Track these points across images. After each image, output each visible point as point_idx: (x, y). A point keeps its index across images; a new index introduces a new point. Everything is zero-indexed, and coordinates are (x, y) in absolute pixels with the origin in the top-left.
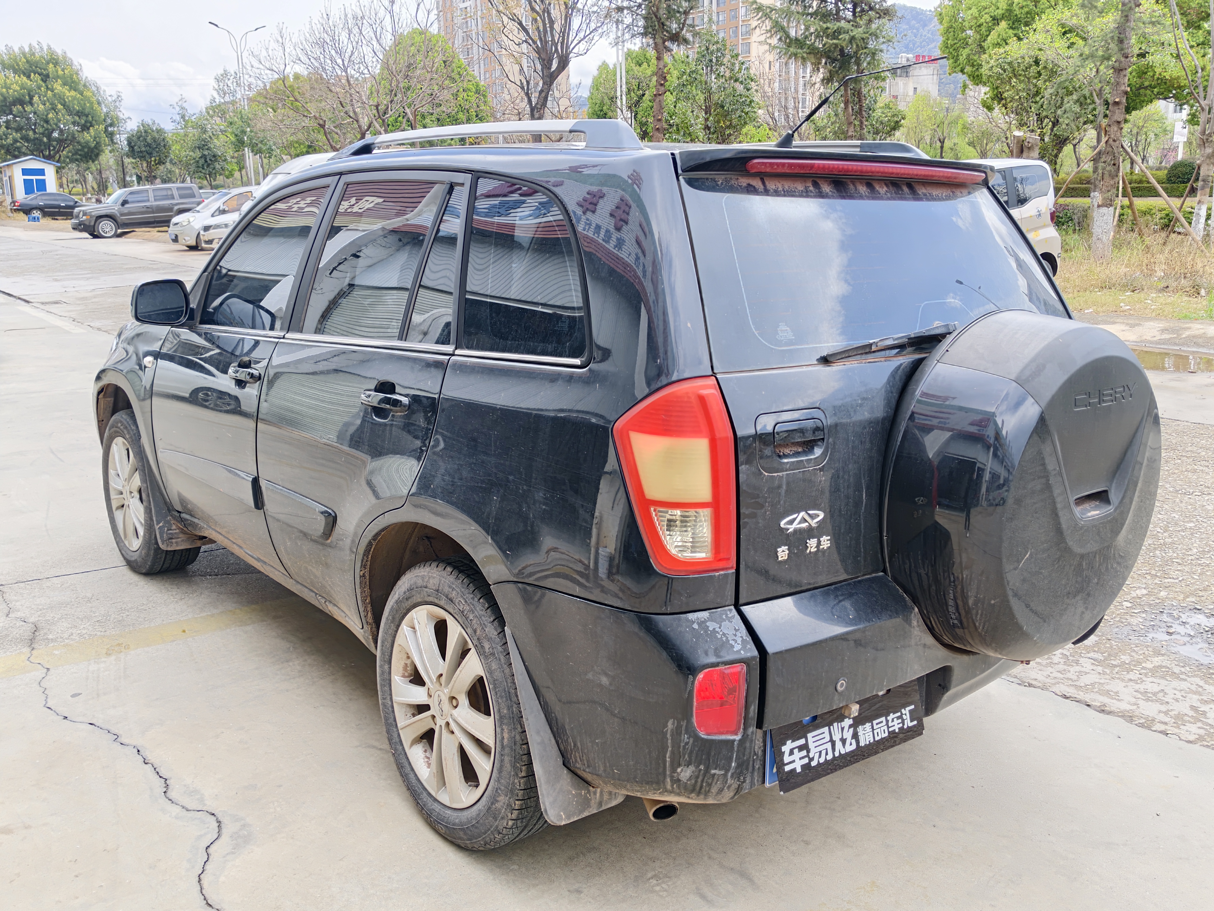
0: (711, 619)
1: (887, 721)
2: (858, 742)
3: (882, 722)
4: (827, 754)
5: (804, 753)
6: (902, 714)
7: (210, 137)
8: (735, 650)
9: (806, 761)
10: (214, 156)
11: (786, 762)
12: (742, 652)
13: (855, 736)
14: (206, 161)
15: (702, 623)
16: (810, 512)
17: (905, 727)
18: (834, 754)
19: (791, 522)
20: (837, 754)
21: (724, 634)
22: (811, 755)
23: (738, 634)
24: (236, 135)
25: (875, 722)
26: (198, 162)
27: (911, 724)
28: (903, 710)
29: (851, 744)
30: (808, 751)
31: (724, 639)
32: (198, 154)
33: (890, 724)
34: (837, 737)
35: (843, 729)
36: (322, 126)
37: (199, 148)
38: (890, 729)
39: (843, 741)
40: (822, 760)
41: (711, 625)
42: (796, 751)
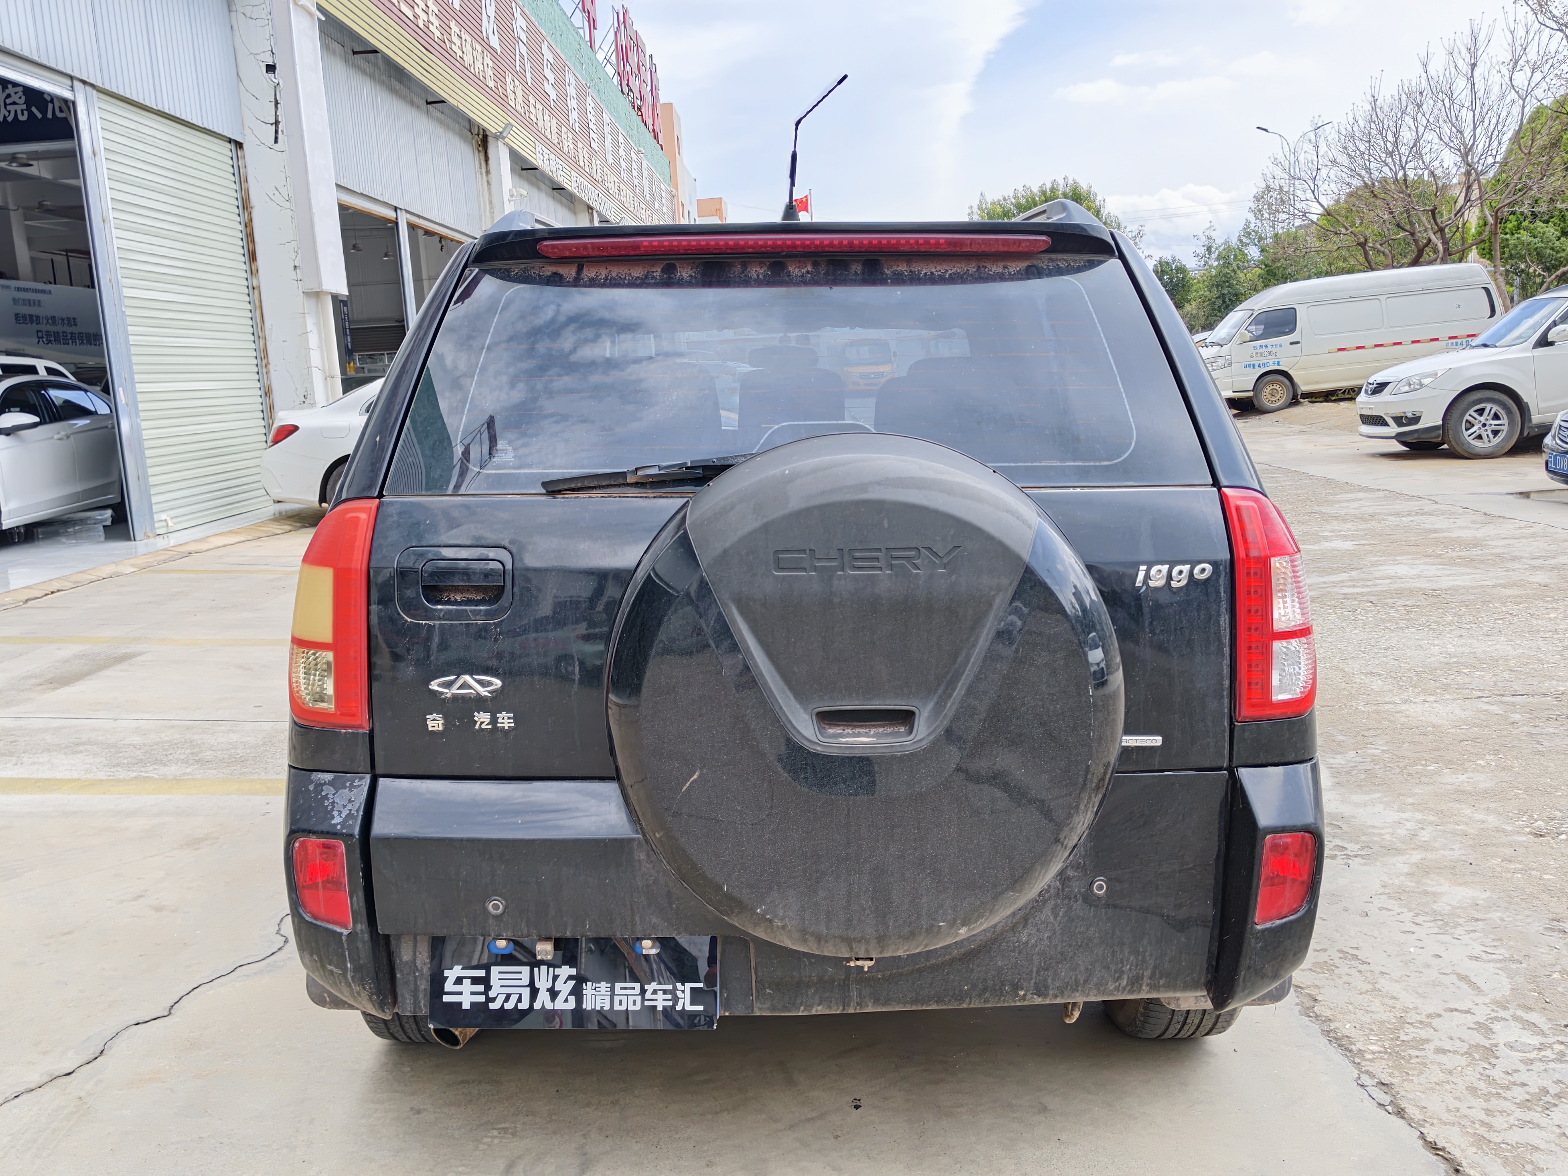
0: (331, 783)
1: (643, 992)
2: (579, 1000)
3: (633, 988)
4: (520, 1000)
5: (481, 988)
6: (675, 988)
7: (1234, 271)
8: (333, 822)
9: (482, 999)
10: (1236, 295)
11: (446, 990)
12: (339, 827)
13: (577, 992)
14: (1224, 302)
15: (320, 786)
16: (476, 677)
17: (679, 1008)
18: (531, 1006)
19: (449, 685)
20: (537, 1006)
21: (333, 803)
22: (492, 994)
23: (349, 806)
24: (1266, 266)
25: (618, 985)
26: (1214, 303)
27: (689, 1007)
28: (679, 985)
29: (566, 1001)
30: (488, 987)
31: (329, 808)
32: (1215, 293)
33: (648, 995)
34: (543, 984)
35: (555, 978)
36: (1363, 245)
37: (1217, 286)
38: (646, 1003)
39: (554, 994)
40: (509, 1006)
41: (328, 790)
42: (467, 982)
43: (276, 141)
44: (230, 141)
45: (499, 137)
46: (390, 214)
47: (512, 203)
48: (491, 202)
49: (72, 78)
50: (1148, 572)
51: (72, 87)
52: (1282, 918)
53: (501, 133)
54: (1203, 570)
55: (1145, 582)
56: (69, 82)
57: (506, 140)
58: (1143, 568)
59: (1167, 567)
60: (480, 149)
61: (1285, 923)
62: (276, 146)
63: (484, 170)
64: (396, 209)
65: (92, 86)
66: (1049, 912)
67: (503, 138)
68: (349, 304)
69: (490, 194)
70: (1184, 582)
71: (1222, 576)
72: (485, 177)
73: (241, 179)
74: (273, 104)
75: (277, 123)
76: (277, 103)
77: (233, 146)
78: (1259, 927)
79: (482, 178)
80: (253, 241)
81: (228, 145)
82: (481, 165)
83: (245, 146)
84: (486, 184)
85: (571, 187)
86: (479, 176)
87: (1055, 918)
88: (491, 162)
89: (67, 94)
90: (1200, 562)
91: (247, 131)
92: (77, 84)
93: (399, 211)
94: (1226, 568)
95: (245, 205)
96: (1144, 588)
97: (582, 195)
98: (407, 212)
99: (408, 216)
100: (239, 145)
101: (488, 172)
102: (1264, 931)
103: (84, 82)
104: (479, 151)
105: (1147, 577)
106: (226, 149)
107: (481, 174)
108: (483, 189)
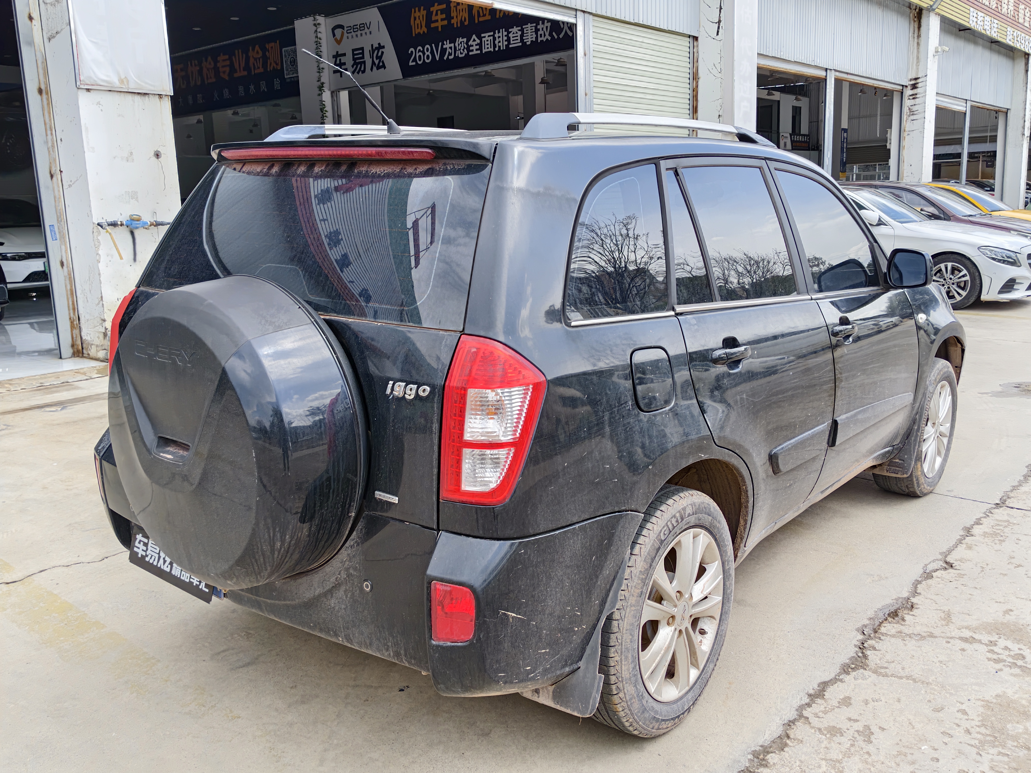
2: (171, 568)
17: (200, 587)
27: (204, 589)
34: (162, 555)
38: (190, 580)
39: (164, 561)
43: (718, 34)
44: (689, 36)
45: (930, 9)
46: (822, 74)
47: (937, 57)
48: (918, 58)
49: (576, 10)
50: (394, 385)
51: (576, 15)
52: (453, 642)
53: (931, 6)
54: (424, 391)
55: (392, 393)
56: (574, 13)
57: (937, 10)
58: (391, 382)
59: (404, 384)
60: (916, 19)
61: (453, 646)
62: (718, 38)
63: (916, 35)
64: (826, 70)
65: (589, 13)
66: (343, 593)
67: (934, 10)
68: (849, 131)
69: (918, 52)
70: (412, 397)
71: (437, 396)
72: (916, 40)
73: (694, 60)
74: (719, 9)
75: (719, 22)
76: (721, 8)
77: (691, 40)
78: (434, 642)
79: (914, 41)
80: (697, 100)
81: (688, 39)
82: (914, 31)
83: (699, 39)
84: (916, 45)
85: (1008, 41)
86: (911, 39)
87: (346, 597)
88: (922, 28)
89: (572, 20)
90: (424, 384)
91: (702, 29)
92: (579, 13)
93: (828, 71)
94: (439, 391)
95: (695, 77)
96: (392, 396)
97: (1018, 46)
98: (835, 70)
99: (837, 74)
100: (696, 38)
101: (919, 36)
102: (438, 646)
103: (584, 12)
104: (914, 21)
105: (392, 389)
106: (686, 42)
107: (914, 38)
108: (914, 49)
